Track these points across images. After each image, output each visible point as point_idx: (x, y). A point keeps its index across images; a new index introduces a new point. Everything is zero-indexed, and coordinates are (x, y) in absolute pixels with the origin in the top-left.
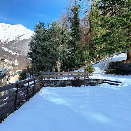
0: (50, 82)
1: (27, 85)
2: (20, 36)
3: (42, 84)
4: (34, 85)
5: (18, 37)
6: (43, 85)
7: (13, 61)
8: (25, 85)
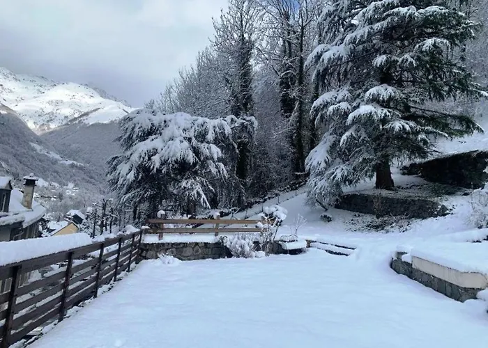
0: (166, 247)
1: (97, 253)
2: (87, 114)
3: (142, 252)
4: (116, 255)
5: (80, 117)
6: (144, 254)
7: (62, 184)
8: (93, 254)
